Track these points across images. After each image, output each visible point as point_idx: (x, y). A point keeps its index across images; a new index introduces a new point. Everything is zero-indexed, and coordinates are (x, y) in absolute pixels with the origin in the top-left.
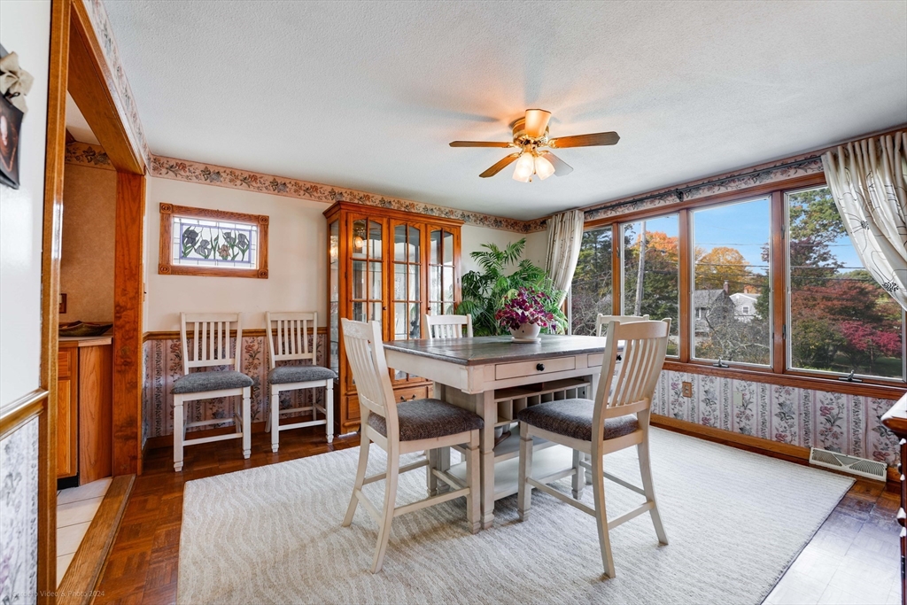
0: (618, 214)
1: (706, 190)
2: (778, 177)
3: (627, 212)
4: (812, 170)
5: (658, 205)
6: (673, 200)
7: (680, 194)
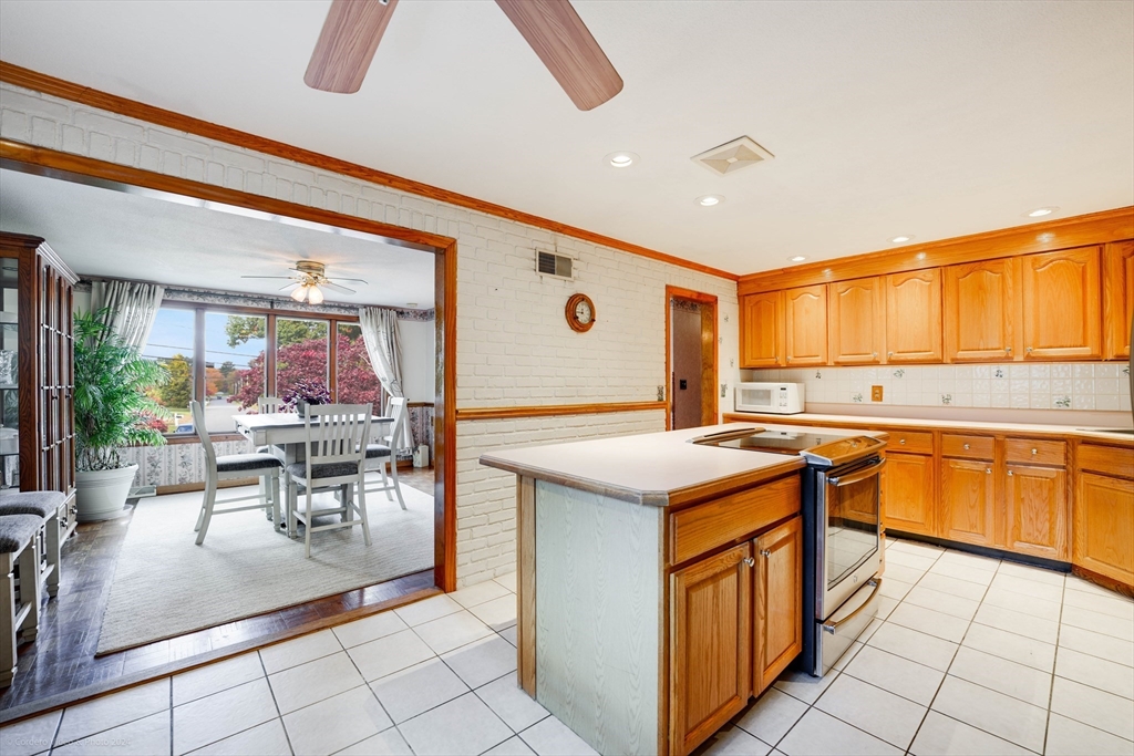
0: (206, 302)
1: (291, 306)
2: (335, 312)
3: (217, 303)
4: (352, 313)
5: (250, 306)
6: (264, 306)
7: (272, 303)
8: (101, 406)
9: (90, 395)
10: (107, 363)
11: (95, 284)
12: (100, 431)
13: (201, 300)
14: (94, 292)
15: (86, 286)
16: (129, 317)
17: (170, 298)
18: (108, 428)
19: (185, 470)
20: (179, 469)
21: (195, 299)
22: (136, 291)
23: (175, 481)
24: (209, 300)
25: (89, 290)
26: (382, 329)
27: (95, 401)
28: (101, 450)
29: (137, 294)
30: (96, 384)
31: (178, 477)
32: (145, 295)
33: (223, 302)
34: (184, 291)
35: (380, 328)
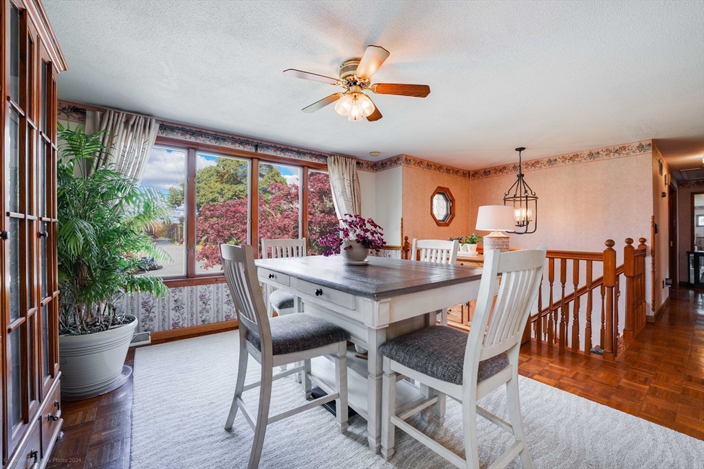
0: (198, 141)
1: (273, 151)
2: (307, 159)
3: (208, 143)
4: (321, 161)
5: (237, 148)
6: (249, 149)
7: (256, 147)
8: (96, 250)
9: (79, 234)
10: (102, 196)
11: (89, 113)
12: (94, 281)
13: (193, 139)
14: (88, 122)
15: (79, 116)
16: (124, 152)
17: (164, 135)
18: (102, 276)
19: (178, 314)
20: (172, 313)
21: (188, 138)
22: (131, 123)
23: (168, 327)
24: (200, 140)
25: (83, 121)
26: (346, 176)
27: (87, 242)
28: (94, 305)
29: (133, 126)
30: (89, 220)
31: (171, 322)
32: (140, 128)
33: (213, 143)
34: (177, 128)
35: (345, 175)
